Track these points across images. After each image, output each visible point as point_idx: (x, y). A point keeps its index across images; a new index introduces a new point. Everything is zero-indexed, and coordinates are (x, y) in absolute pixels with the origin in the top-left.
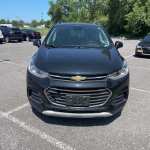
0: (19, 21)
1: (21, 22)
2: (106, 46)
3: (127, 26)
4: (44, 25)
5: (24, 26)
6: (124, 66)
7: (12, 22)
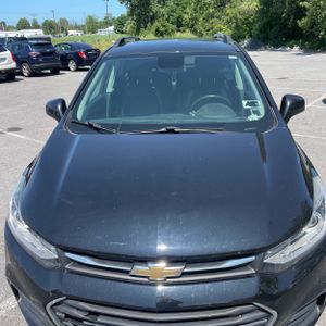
0: (57, 21)
1: (64, 22)
2: (254, 117)
3: (304, 21)
4: (112, 28)
5: (70, 32)
6: (316, 207)
7: (44, 24)
